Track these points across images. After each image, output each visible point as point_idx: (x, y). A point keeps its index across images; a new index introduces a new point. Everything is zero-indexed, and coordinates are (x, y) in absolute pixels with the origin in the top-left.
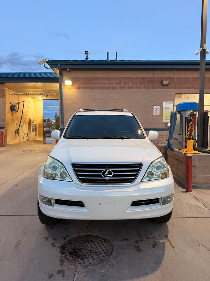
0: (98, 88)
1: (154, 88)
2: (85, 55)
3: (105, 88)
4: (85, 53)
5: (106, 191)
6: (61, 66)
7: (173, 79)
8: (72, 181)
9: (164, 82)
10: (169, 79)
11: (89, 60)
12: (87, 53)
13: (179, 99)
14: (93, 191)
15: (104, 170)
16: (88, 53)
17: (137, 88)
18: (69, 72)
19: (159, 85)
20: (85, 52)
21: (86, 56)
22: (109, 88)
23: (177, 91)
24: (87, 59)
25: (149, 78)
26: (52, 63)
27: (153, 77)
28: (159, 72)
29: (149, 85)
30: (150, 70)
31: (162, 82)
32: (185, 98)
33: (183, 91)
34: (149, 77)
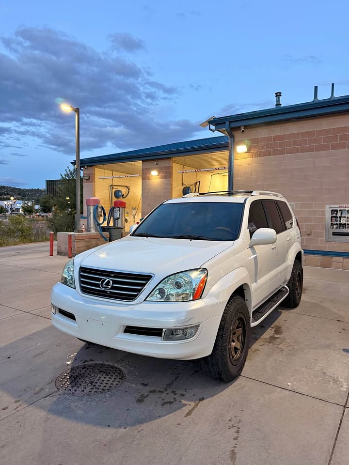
0: (291, 152)
2: (275, 99)
3: (303, 151)
4: (276, 96)
6: (229, 125)
8: (74, 287)
11: (282, 106)
12: (278, 95)
16: (281, 95)
18: (243, 131)
20: (276, 94)
21: (277, 101)
22: (310, 150)
24: (278, 104)
26: (217, 123)
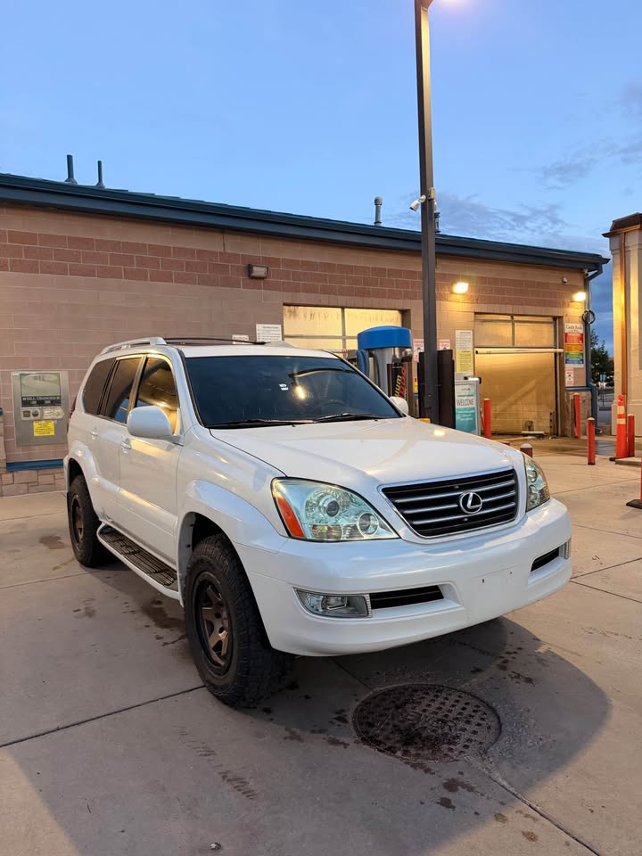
0: (48, 270)
1: (228, 283)
3: (76, 272)
5: (487, 545)
7: (276, 262)
8: (397, 536)
9: (255, 268)
10: (268, 262)
13: (292, 318)
14: (462, 550)
15: (464, 494)
17: (181, 279)
19: (242, 278)
23: (288, 297)
25: (214, 254)
27: (222, 250)
28: (238, 239)
29: (213, 273)
30: (215, 232)
31: (249, 268)
32: (305, 316)
33: (302, 297)
34: (212, 252)
